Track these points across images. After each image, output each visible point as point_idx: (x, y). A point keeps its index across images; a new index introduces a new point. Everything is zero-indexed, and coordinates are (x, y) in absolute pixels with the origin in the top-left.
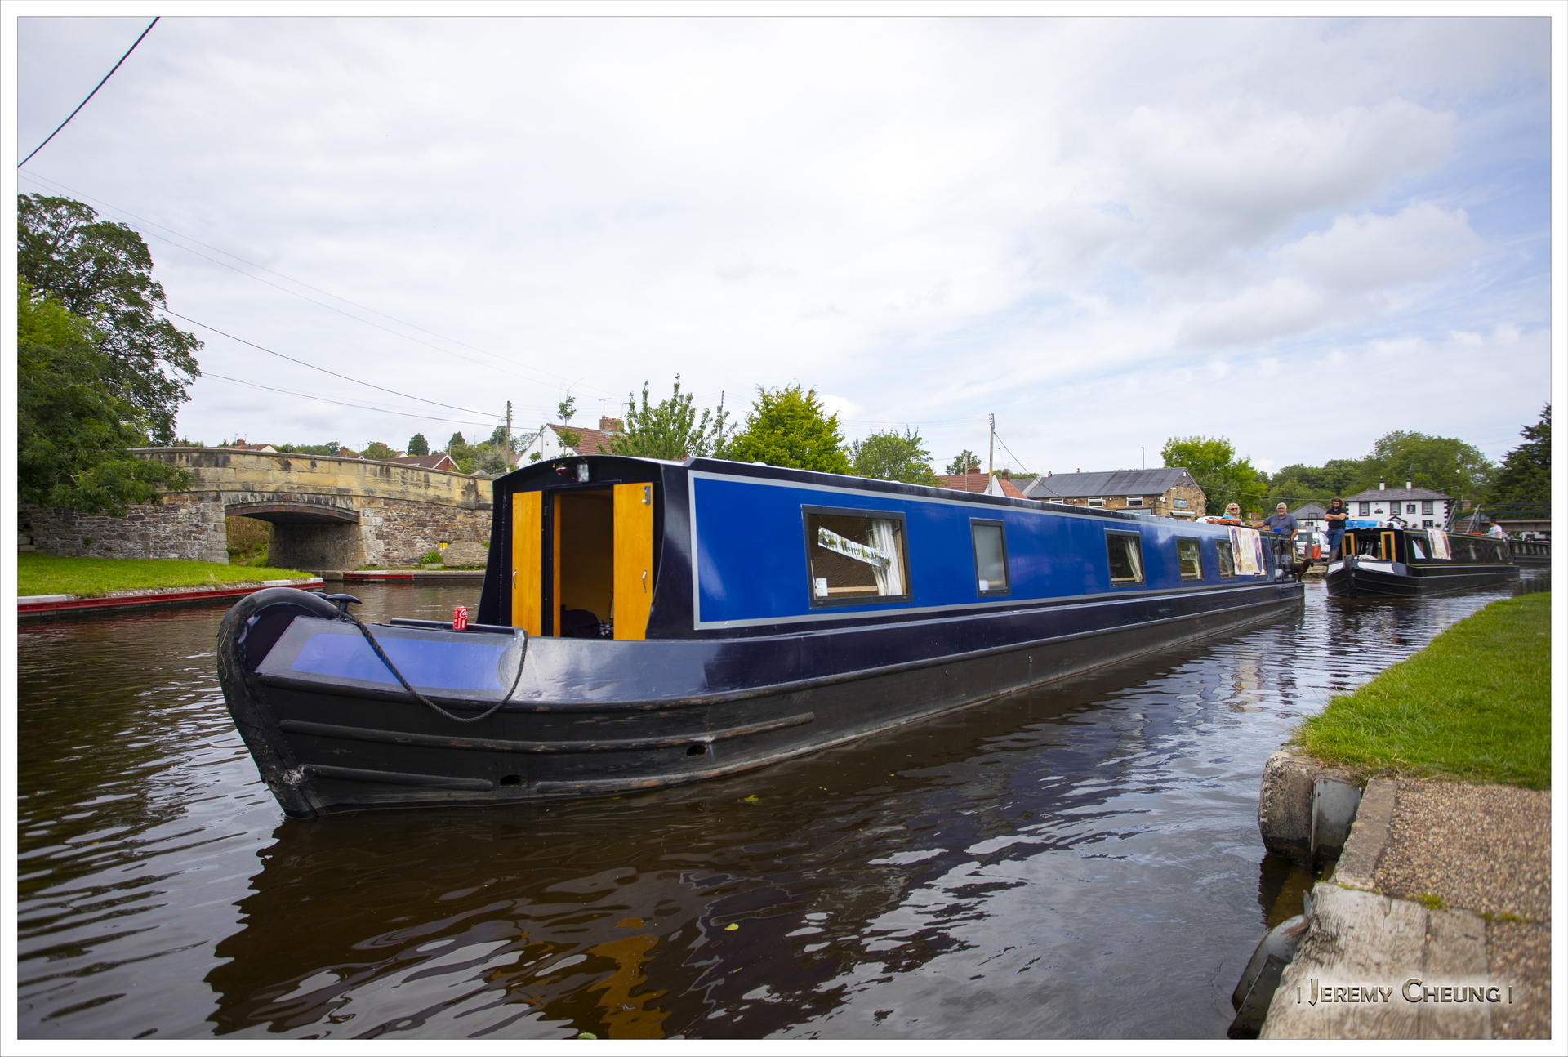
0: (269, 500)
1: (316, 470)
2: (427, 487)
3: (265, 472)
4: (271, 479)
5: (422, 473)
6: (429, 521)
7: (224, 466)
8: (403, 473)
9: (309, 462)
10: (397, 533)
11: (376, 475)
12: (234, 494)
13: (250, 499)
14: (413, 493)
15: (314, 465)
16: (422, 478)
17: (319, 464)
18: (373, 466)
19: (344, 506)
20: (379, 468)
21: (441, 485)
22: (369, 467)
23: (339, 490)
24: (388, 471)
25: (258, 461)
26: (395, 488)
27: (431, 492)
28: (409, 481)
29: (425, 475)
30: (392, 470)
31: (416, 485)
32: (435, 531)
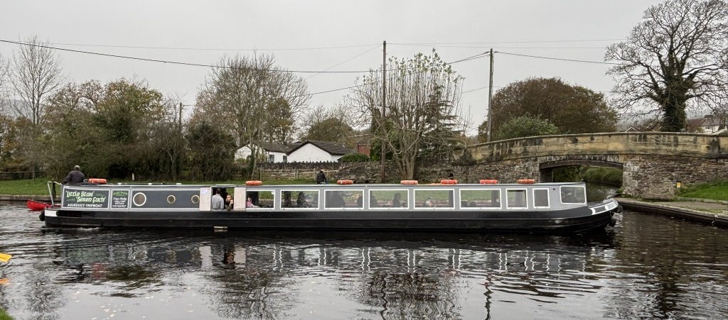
0: (564, 160)
1: (594, 141)
2: (677, 145)
3: (563, 145)
4: (566, 148)
5: (672, 137)
6: (676, 168)
7: (539, 144)
8: (657, 138)
9: (589, 137)
10: (649, 176)
11: (636, 141)
12: (545, 158)
13: (553, 159)
14: (664, 150)
15: (592, 139)
16: (672, 140)
17: (595, 138)
18: (634, 136)
19: (612, 160)
20: (638, 136)
21: (688, 143)
22: (630, 136)
23: (609, 151)
24: (645, 137)
25: (558, 140)
26: (650, 148)
27: (680, 149)
28: (662, 142)
29: (674, 138)
30: (648, 137)
31: (667, 145)
32: (681, 174)
